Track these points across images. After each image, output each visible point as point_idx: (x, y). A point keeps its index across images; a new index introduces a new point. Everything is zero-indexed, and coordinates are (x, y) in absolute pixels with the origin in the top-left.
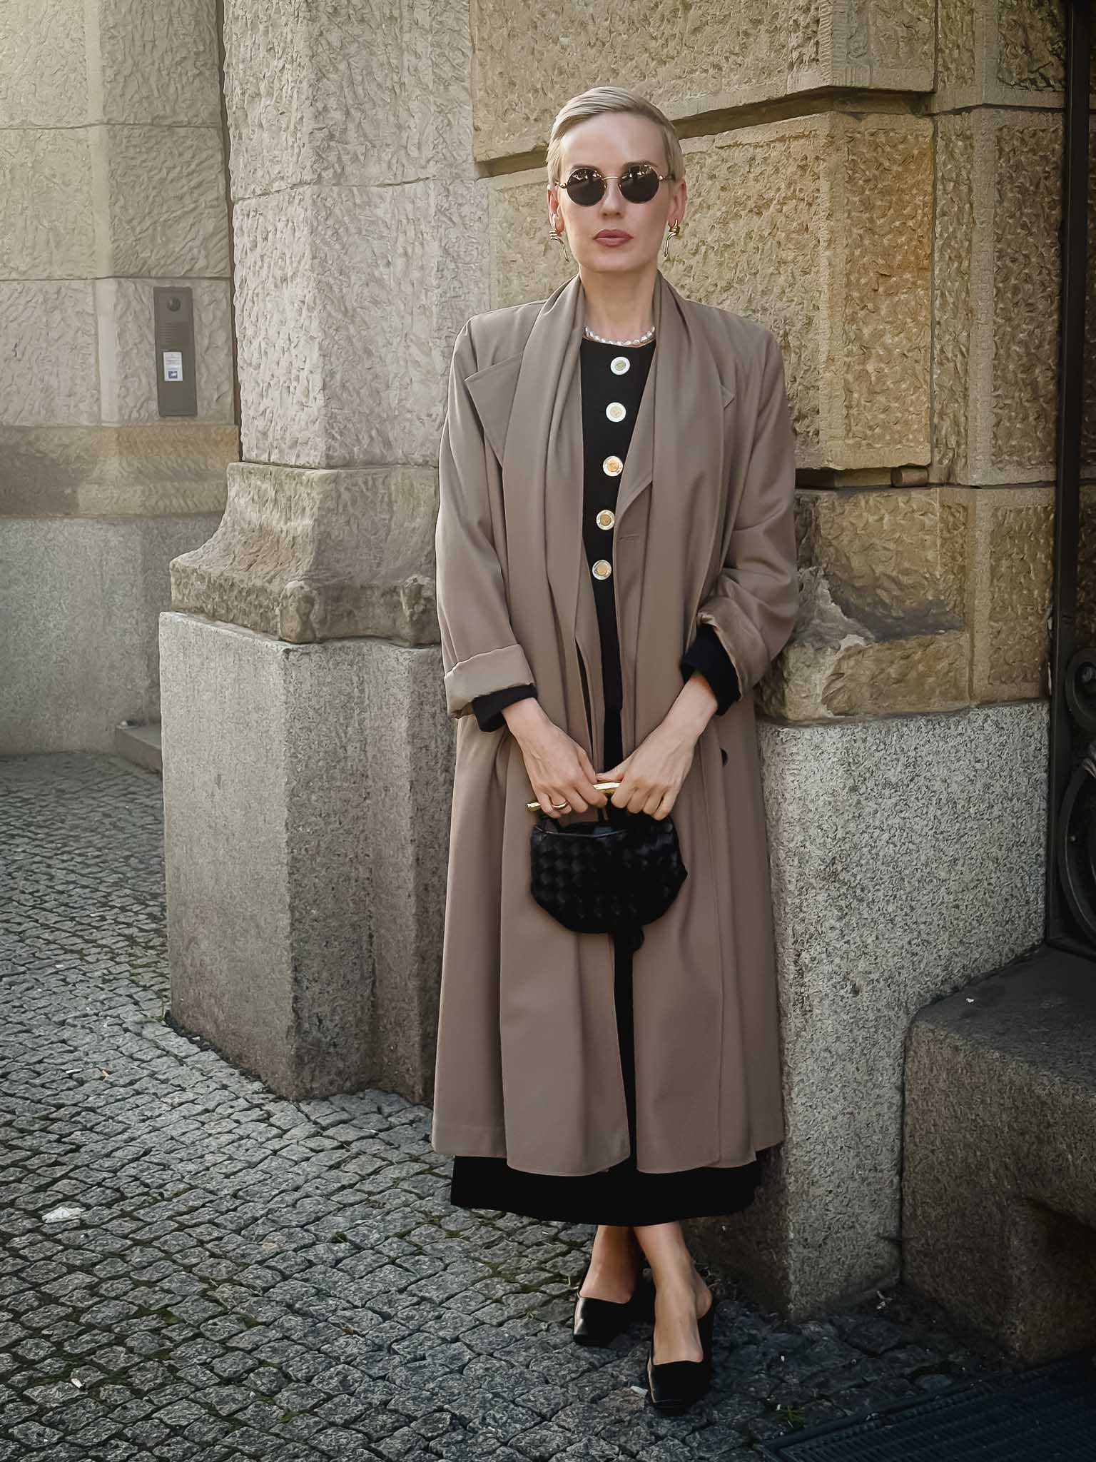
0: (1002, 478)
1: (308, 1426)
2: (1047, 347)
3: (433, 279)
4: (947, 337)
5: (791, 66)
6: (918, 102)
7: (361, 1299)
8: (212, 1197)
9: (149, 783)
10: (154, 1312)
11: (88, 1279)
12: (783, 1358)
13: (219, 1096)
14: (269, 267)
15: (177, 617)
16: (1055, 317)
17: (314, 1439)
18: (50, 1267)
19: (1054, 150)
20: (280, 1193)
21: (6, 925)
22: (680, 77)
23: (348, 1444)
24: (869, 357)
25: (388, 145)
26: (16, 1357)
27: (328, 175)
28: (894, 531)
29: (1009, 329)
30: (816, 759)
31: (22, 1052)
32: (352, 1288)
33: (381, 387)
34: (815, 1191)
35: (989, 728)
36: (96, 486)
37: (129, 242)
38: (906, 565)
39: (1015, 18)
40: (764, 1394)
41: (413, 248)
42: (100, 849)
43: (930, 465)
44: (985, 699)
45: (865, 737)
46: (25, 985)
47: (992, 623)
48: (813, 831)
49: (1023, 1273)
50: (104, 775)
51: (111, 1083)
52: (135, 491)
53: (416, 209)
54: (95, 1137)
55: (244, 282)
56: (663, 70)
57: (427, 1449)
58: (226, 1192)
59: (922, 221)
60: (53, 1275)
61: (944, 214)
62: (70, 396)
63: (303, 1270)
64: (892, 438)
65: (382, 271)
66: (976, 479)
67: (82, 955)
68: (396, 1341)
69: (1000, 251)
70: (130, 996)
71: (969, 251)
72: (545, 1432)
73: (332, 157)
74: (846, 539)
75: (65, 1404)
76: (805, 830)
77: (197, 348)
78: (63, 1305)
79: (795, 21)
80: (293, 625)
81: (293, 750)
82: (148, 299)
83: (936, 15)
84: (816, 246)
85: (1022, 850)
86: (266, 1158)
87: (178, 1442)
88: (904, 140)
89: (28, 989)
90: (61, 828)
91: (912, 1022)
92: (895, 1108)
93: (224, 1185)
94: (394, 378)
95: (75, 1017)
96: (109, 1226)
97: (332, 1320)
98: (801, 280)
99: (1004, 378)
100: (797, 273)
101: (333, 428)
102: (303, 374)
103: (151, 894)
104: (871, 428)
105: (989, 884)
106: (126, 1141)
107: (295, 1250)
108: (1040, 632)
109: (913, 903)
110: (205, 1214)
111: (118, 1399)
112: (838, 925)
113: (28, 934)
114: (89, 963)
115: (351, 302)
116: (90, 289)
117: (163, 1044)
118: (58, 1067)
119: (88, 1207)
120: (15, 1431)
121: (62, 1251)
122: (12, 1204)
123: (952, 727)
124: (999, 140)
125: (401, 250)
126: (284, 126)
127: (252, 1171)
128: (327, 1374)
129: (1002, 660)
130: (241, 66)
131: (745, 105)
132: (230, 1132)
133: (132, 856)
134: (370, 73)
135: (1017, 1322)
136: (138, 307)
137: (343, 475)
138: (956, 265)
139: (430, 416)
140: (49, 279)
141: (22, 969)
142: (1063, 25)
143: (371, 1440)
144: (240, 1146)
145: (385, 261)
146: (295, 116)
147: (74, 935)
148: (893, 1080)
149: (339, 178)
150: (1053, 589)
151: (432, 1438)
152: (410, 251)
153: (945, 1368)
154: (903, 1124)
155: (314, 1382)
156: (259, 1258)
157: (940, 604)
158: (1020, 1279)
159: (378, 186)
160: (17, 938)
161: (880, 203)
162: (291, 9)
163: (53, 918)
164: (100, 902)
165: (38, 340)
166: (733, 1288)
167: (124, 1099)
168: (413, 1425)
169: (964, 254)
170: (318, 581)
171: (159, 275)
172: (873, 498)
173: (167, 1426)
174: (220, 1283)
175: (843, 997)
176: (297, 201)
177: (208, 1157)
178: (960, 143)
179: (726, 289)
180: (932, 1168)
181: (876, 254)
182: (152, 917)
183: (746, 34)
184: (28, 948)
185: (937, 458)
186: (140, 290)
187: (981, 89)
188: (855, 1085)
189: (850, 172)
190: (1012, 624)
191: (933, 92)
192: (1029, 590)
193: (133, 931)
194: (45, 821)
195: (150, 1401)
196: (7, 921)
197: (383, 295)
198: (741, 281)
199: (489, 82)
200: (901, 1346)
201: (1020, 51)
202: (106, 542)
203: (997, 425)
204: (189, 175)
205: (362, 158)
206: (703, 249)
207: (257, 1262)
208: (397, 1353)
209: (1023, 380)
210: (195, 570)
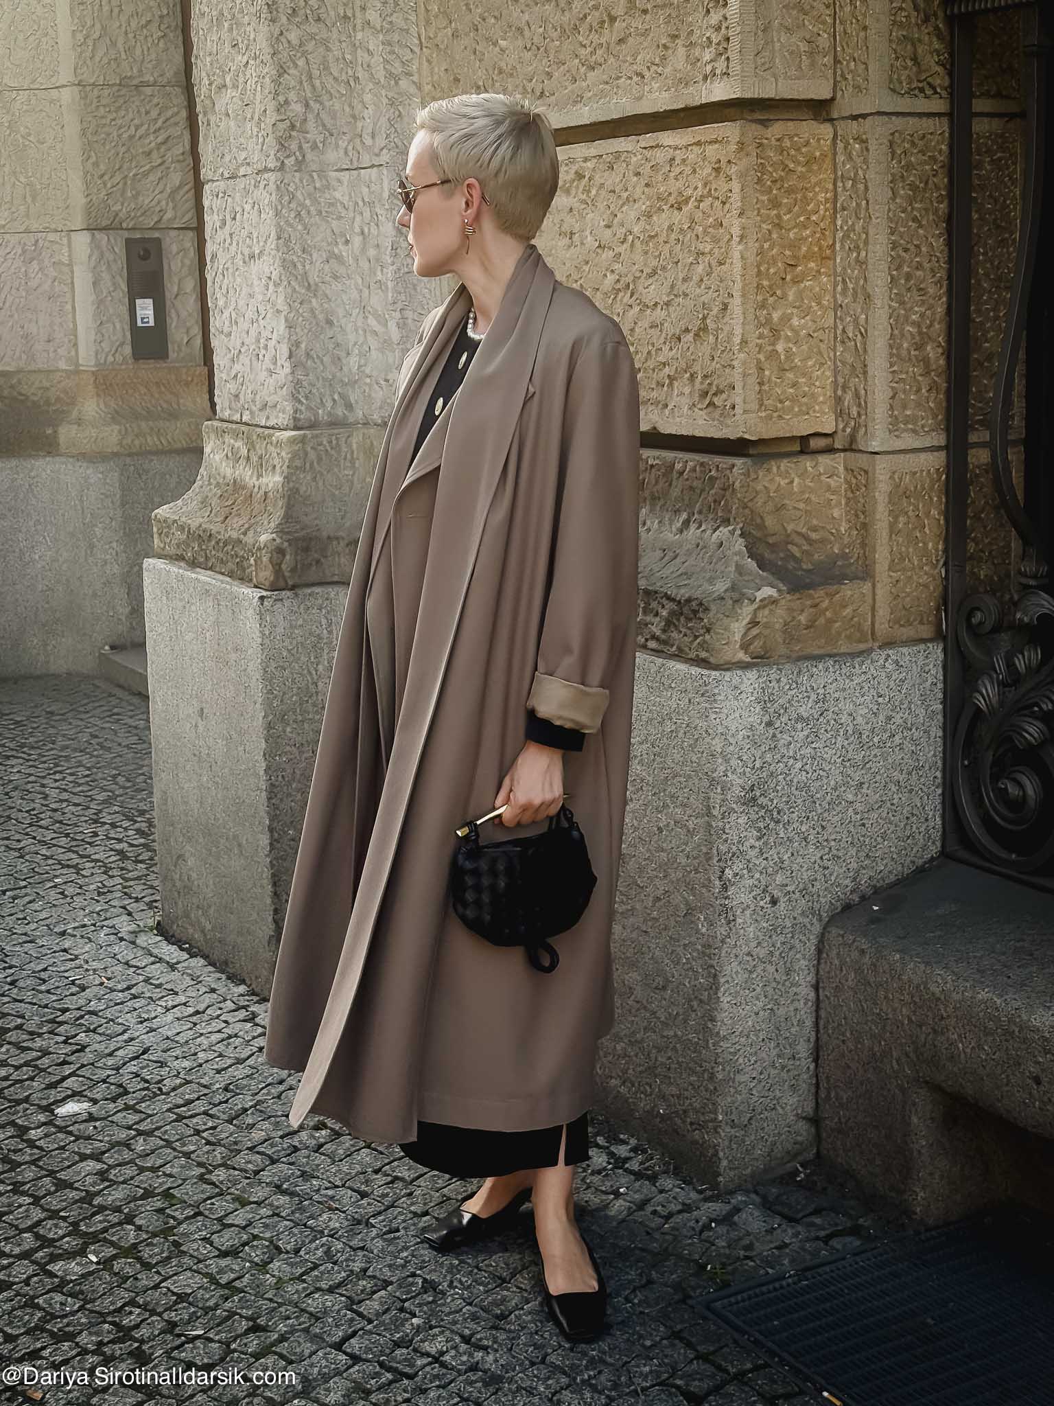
0: (899, 444)
1: (297, 1291)
2: (937, 326)
3: (388, 258)
4: (848, 319)
5: (705, 78)
6: (819, 109)
7: (341, 1179)
8: (206, 1091)
9: (131, 704)
10: (158, 1194)
11: (99, 1166)
12: (713, 1225)
13: (208, 999)
14: (238, 244)
15: (160, 564)
16: (944, 299)
17: (303, 1302)
18: (64, 1156)
19: (941, 149)
20: (266, 1086)
21: (6, 842)
22: (607, 83)
23: (333, 1306)
24: (779, 339)
25: (344, 133)
26: (37, 1236)
27: (290, 162)
28: (803, 492)
29: (903, 312)
30: (736, 699)
31: (28, 960)
32: (333, 1170)
33: (343, 354)
34: (740, 1078)
35: (890, 666)
36: (76, 426)
37: (102, 196)
38: (815, 522)
39: (904, 33)
40: (697, 1257)
41: (369, 229)
42: (89, 769)
43: (835, 432)
44: (886, 641)
45: (779, 679)
46: (27, 899)
47: (892, 574)
48: (734, 762)
49: (922, 1147)
50: (89, 697)
51: (110, 988)
52: (112, 431)
53: (371, 193)
54: (99, 1038)
55: (214, 256)
56: (591, 74)
57: (402, 1310)
58: (218, 1086)
59: (824, 216)
60: (67, 1163)
61: (844, 209)
62: (49, 341)
63: (289, 1155)
64: (800, 410)
65: (341, 249)
66: (875, 445)
67: (78, 869)
68: (373, 1216)
69: (894, 243)
70: (124, 907)
71: (866, 242)
72: (505, 1293)
73: (294, 146)
74: (760, 501)
75: (83, 1276)
76: (727, 761)
77: (167, 294)
78: (77, 1189)
79: (708, 38)
80: (266, 574)
81: (269, 687)
82: (120, 249)
83: (835, 29)
84: (729, 240)
85: (921, 773)
86: (253, 1054)
87: (184, 1308)
88: (807, 144)
89: (30, 902)
90: (52, 749)
91: (824, 929)
92: (810, 1004)
93: (216, 1079)
94: (355, 345)
95: (74, 928)
96: (115, 1118)
97: (316, 1197)
98: (717, 270)
99: (898, 356)
100: (714, 263)
101: (299, 393)
102: (271, 344)
103: (138, 811)
104: (781, 402)
105: (892, 804)
106: (126, 1041)
107: (282, 1137)
108: (934, 579)
109: (824, 824)
110: (200, 1106)
111: (129, 1271)
112: (757, 844)
113: (27, 850)
114: (84, 876)
115: (314, 277)
116: (65, 241)
117: (155, 951)
118: (61, 974)
119: (95, 1102)
120: (40, 1301)
121: (74, 1141)
122: (26, 1100)
123: (857, 666)
124: (891, 143)
125: (357, 230)
126: (249, 116)
127: (241, 1067)
128: (314, 1245)
129: (900, 606)
130: (208, 59)
131: (665, 111)
132: (219, 1031)
133: (119, 774)
134: (327, 68)
135: (918, 1190)
136: (111, 257)
137: (310, 436)
138: (855, 255)
139: (387, 381)
140: (27, 231)
141: (23, 883)
142: (948, 38)
143: (353, 1302)
144: (229, 1044)
145: (343, 239)
146: (259, 108)
147: (70, 850)
148: (808, 979)
149: (300, 164)
150: (946, 541)
151: (407, 1300)
152: (366, 230)
153: (855, 1231)
154: (818, 1018)
155: (302, 1253)
156: (249, 1144)
157: (845, 556)
158: (919, 1151)
159: (336, 170)
160: (17, 854)
161: (786, 201)
162: (253, 10)
163: (49, 835)
164: (91, 819)
165: (18, 290)
166: (670, 1164)
167: (122, 1003)
168: (389, 1288)
169: (861, 246)
170: (288, 533)
171: (130, 226)
172: (784, 464)
173: (174, 1294)
174: (215, 1167)
175: (763, 908)
176: (262, 186)
177: (201, 1055)
178: (857, 146)
179: (650, 276)
180: (843, 1056)
181: (784, 247)
182: (140, 832)
183: (665, 46)
184: (28, 864)
185: (841, 426)
186: (113, 241)
187: (876, 98)
188: (774, 985)
189: (759, 174)
190: (909, 573)
191: (833, 99)
192: (924, 543)
193: (124, 846)
194: (36, 742)
195: (158, 1273)
196: (8, 839)
197: (342, 270)
198: (664, 268)
199: (436, 77)
200: (817, 1212)
201: (910, 63)
202: (86, 478)
203: (893, 397)
204: (155, 132)
205: (321, 145)
206: (630, 238)
207: (248, 1149)
208: (374, 1227)
209: (915, 356)
210: (175, 521)
